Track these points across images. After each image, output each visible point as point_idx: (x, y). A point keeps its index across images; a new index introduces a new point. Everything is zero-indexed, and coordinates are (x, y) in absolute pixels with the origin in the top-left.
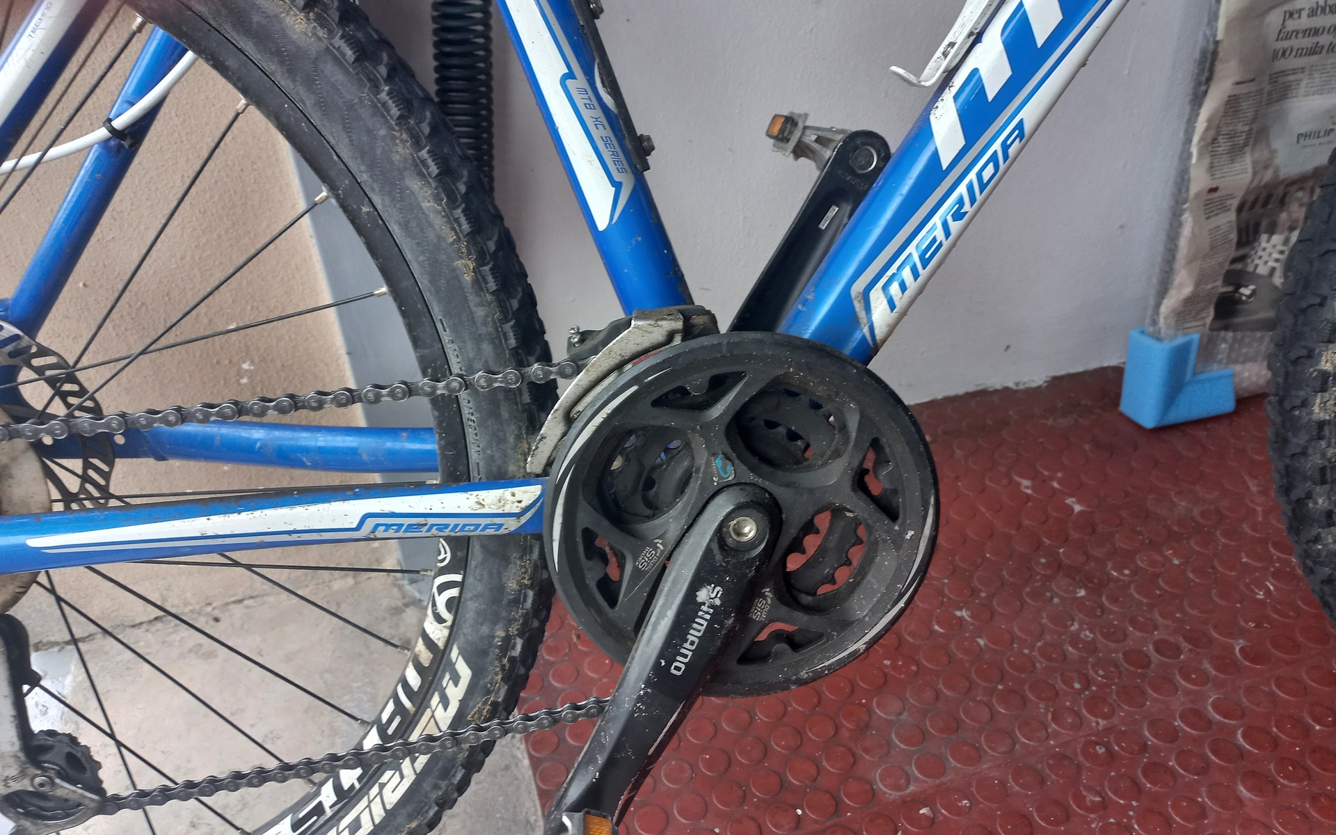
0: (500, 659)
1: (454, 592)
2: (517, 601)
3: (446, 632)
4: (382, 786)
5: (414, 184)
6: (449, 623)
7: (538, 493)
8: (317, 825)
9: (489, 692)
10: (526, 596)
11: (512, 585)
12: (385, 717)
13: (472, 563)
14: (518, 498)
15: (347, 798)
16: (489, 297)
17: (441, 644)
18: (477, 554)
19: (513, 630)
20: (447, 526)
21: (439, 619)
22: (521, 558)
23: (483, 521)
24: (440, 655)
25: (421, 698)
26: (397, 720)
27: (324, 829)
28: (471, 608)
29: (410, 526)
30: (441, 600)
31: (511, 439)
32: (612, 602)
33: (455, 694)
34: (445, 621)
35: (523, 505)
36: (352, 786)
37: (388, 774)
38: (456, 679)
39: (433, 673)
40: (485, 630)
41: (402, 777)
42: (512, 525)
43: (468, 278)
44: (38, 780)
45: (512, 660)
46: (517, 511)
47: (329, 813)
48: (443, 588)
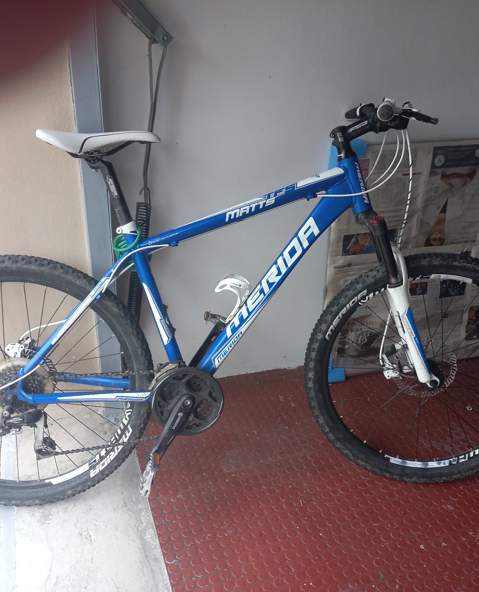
0: (138, 428)
1: (130, 413)
2: (143, 416)
3: (127, 422)
4: (110, 455)
5: (132, 336)
6: (128, 420)
7: (150, 394)
8: (94, 464)
9: (135, 435)
10: (145, 415)
11: (142, 412)
12: (112, 440)
13: (134, 408)
14: (146, 394)
15: (102, 458)
16: (143, 356)
17: (126, 425)
18: (135, 405)
19: (142, 422)
20: (132, 399)
21: (126, 419)
22: (145, 407)
23: (139, 399)
24: (126, 427)
25: (120, 436)
26: (115, 441)
27: (96, 465)
28: (133, 416)
29: (125, 399)
30: (127, 415)
31: (145, 383)
32: (162, 416)
33: (128, 435)
34: (127, 419)
35: (147, 396)
36: (103, 456)
37: (112, 453)
38: (129, 432)
39: (123, 431)
40: (136, 421)
41: (115, 453)
42: (144, 400)
43: (140, 353)
44: (45, 447)
45: (141, 428)
46: (145, 397)
47: (97, 462)
48: (127, 412)
